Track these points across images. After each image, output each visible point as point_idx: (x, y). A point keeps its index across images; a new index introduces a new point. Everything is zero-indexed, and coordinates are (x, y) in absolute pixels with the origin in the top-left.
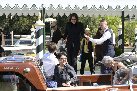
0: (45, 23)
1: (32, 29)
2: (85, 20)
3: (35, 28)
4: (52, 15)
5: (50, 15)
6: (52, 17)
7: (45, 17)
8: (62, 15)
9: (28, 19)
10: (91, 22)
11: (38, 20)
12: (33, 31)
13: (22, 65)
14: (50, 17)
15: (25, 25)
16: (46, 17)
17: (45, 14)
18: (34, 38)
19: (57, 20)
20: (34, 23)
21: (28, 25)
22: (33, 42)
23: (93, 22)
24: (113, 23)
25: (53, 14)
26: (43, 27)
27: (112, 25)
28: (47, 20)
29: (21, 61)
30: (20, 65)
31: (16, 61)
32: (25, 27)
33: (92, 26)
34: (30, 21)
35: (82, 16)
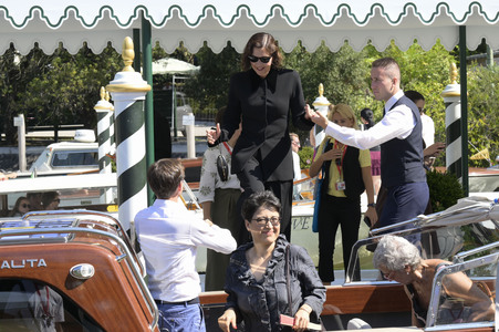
0: (151, 79)
1: (102, 105)
2: (311, 65)
3: (111, 101)
4: (178, 47)
5: (170, 48)
6: (179, 55)
7: (150, 56)
8: (217, 48)
9: (83, 67)
10: (336, 73)
11: (122, 67)
12: (103, 115)
13: (62, 251)
14: (172, 56)
15: (71, 91)
16: (157, 57)
17: (153, 45)
18: (109, 141)
19: (199, 68)
20: (106, 82)
21: (84, 92)
22: (103, 159)
23: (342, 71)
24: (425, 75)
25: (181, 43)
26: (144, 98)
27: (422, 84)
28: (158, 68)
29: (55, 236)
30: (52, 252)
31: (35, 237)
32: (73, 97)
33: (339, 88)
34: (91, 74)
35: (298, 51)
